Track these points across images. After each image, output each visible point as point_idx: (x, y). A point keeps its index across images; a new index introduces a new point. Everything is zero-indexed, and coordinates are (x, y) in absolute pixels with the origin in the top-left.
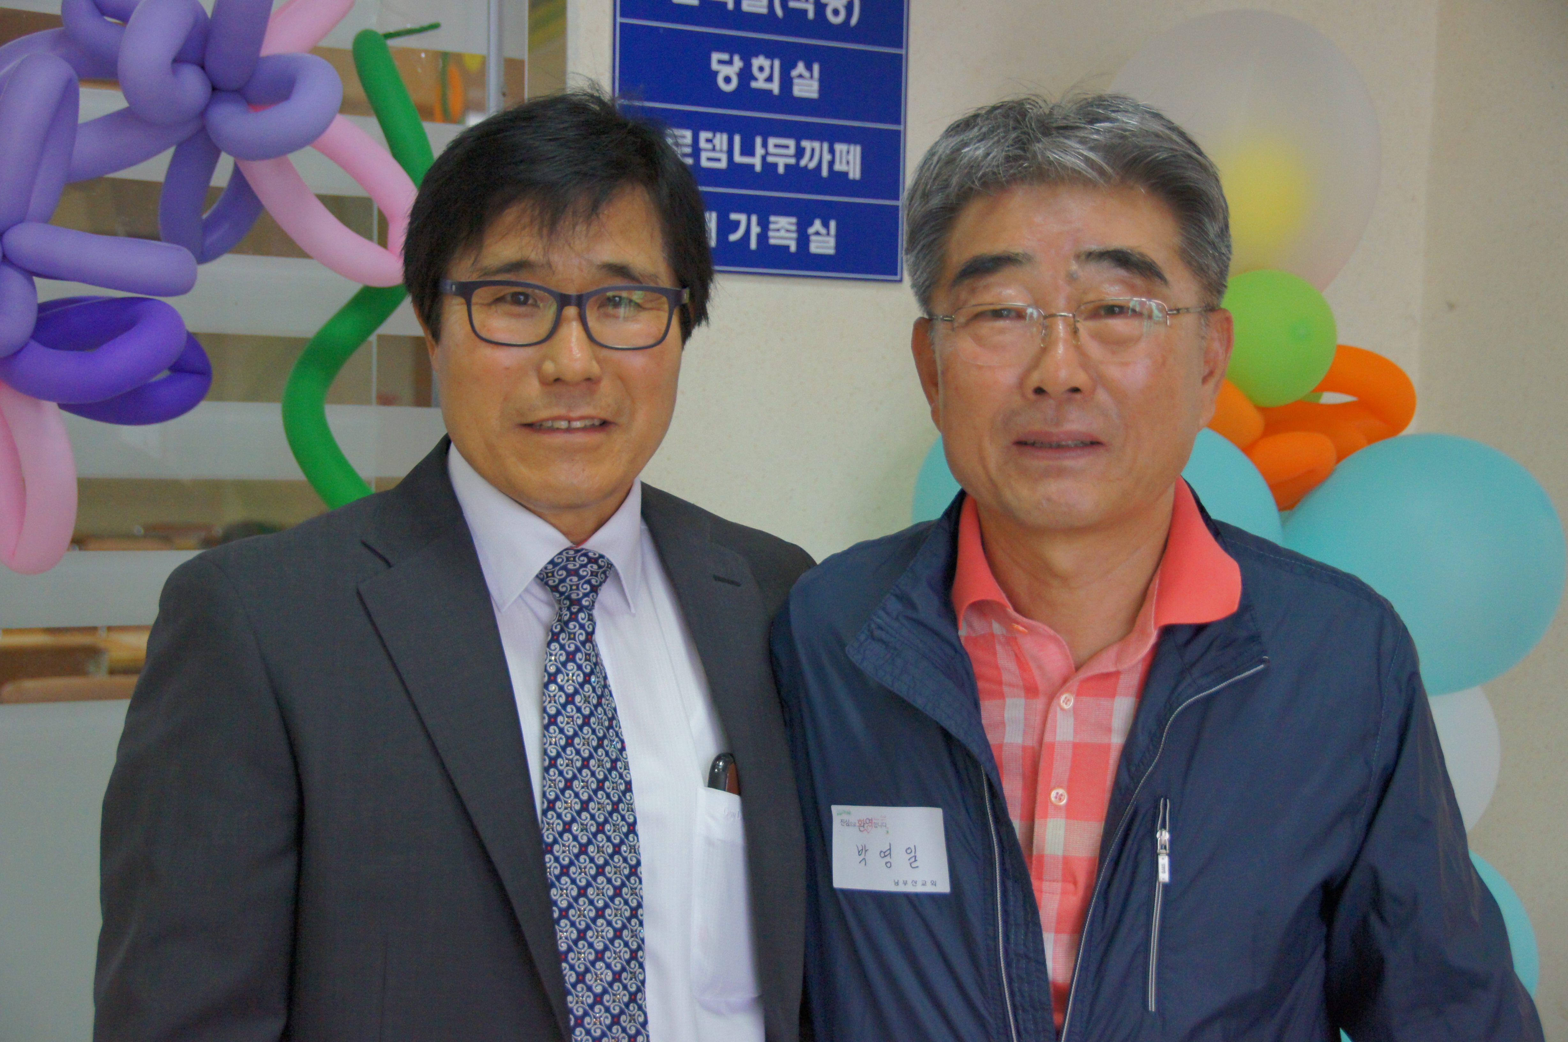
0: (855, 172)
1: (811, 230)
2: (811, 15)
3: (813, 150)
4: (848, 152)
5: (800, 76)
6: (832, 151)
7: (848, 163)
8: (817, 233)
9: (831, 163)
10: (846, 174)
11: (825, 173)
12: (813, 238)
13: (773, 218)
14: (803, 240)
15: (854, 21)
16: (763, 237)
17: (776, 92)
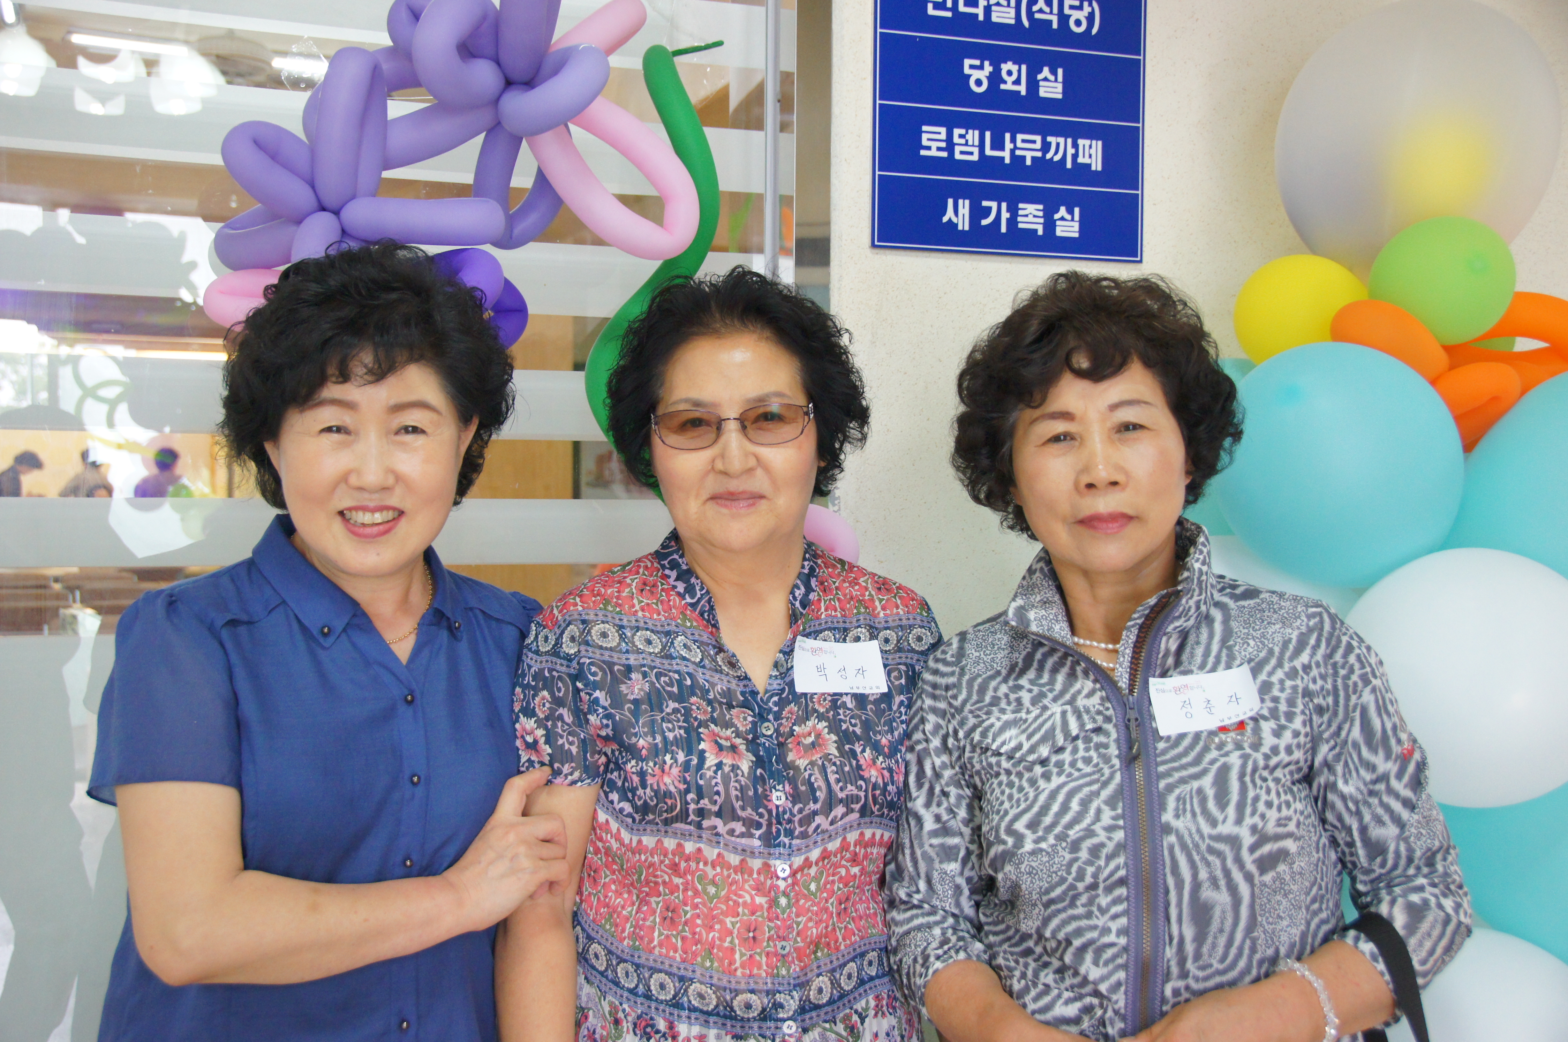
0: (1097, 165)
1: (1056, 216)
2: (1055, 26)
3: (1058, 145)
4: (1090, 147)
5: (1046, 79)
6: (1075, 146)
7: (1090, 156)
8: (1063, 219)
9: (1075, 156)
10: (1089, 165)
11: (1069, 165)
12: (1058, 223)
13: (1021, 206)
14: (1050, 224)
15: (1095, 31)
16: (1012, 222)
17: (1023, 93)
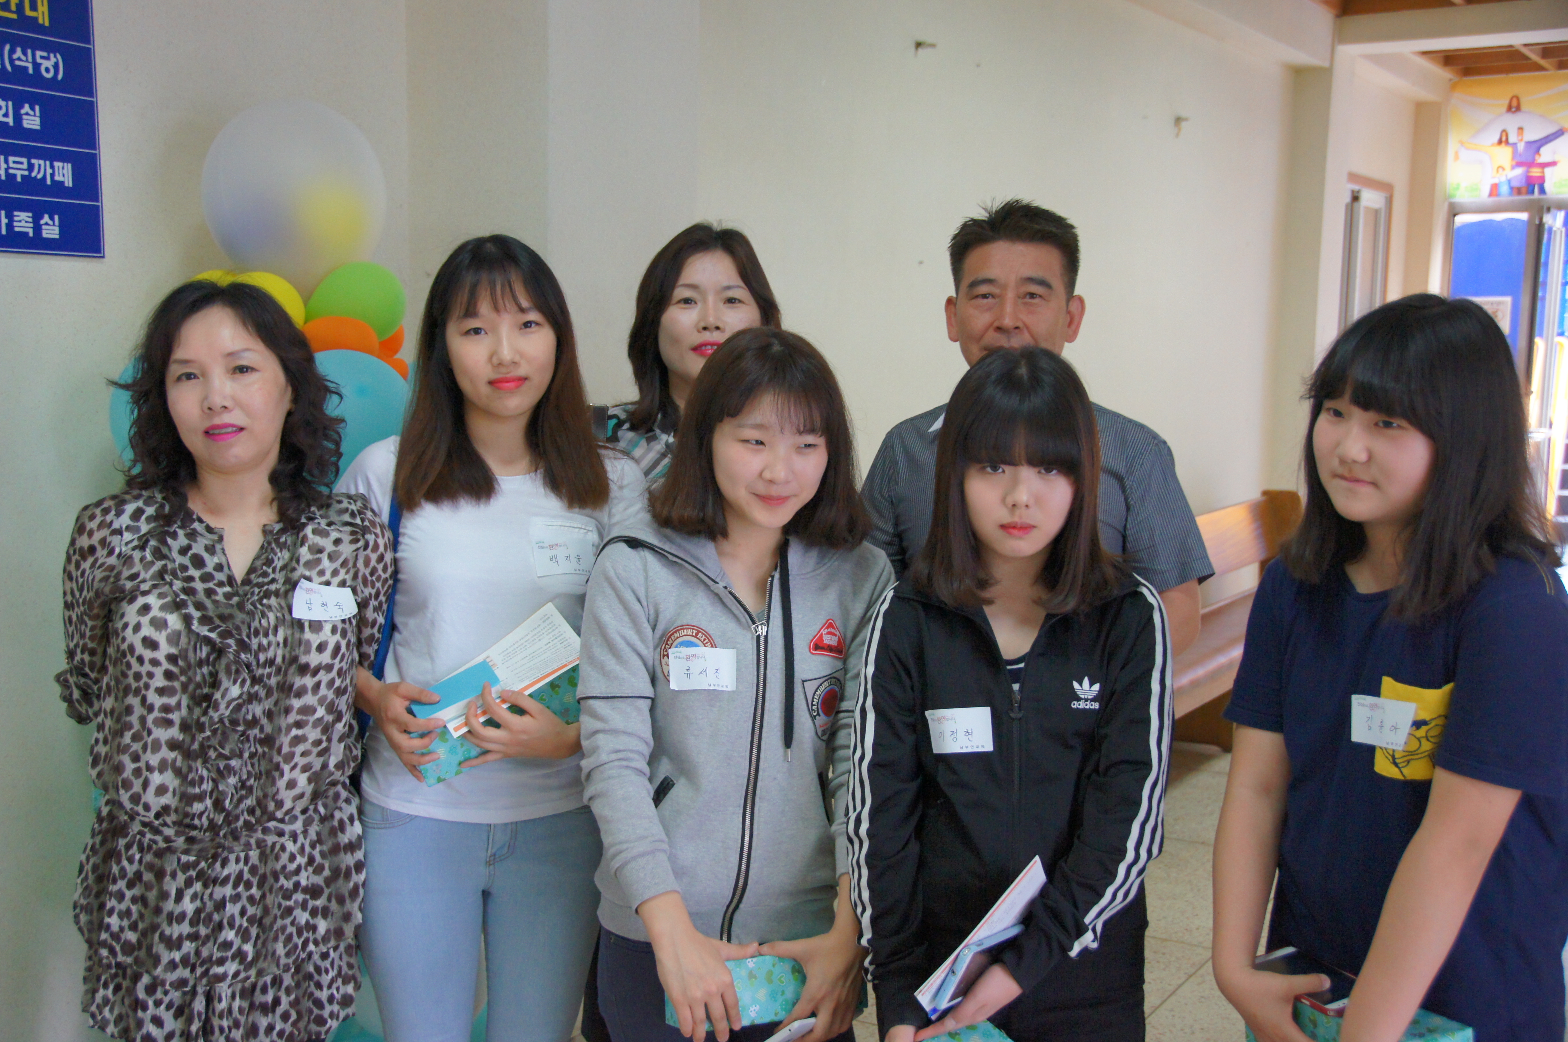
0: (69, 182)
1: (42, 222)
2: (31, 71)
3: (40, 166)
4: (63, 168)
5: (27, 114)
6: (52, 167)
7: (64, 175)
8: (47, 224)
9: (53, 175)
10: (62, 183)
11: (49, 182)
12: (44, 227)
13: (16, 213)
14: (37, 228)
15: (60, 77)
16: (10, 226)
17: (11, 124)
